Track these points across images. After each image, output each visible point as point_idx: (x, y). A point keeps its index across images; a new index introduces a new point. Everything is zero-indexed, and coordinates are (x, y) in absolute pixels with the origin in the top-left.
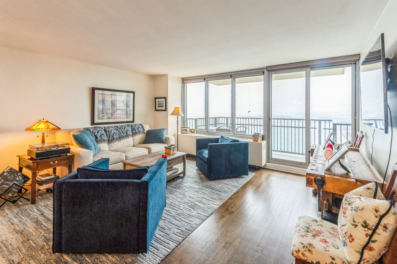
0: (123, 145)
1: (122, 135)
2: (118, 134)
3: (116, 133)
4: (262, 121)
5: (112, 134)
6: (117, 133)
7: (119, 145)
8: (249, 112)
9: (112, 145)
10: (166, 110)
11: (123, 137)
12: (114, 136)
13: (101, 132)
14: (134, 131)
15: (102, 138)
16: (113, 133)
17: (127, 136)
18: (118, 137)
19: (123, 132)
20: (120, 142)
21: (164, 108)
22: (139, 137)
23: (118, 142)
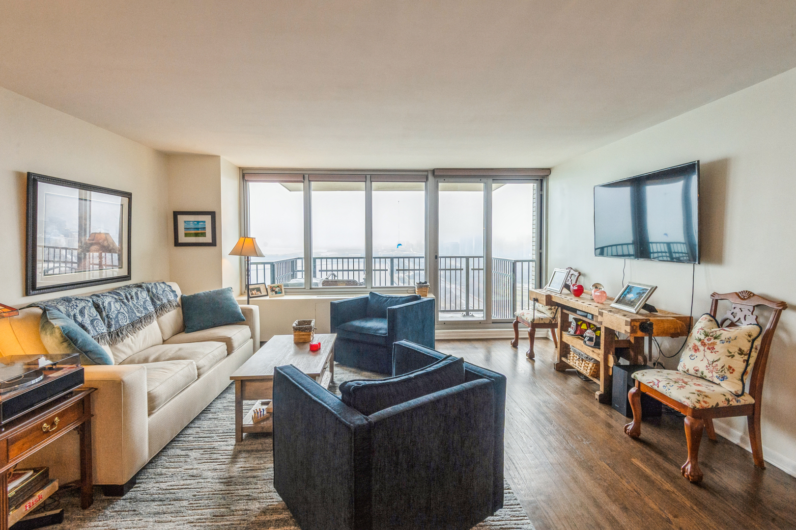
0: (143, 343)
1: (138, 315)
2: (127, 315)
3: (122, 310)
4: (423, 260)
5: (114, 316)
6: (124, 312)
7: (135, 345)
8: (399, 246)
9: (119, 346)
10: (213, 244)
11: (141, 322)
12: (120, 322)
13: (90, 312)
14: (158, 303)
15: (97, 328)
16: (116, 312)
17: (148, 318)
18: (128, 322)
19: (138, 308)
20: (135, 335)
21: (208, 239)
22: (171, 317)
23: (132, 337)
